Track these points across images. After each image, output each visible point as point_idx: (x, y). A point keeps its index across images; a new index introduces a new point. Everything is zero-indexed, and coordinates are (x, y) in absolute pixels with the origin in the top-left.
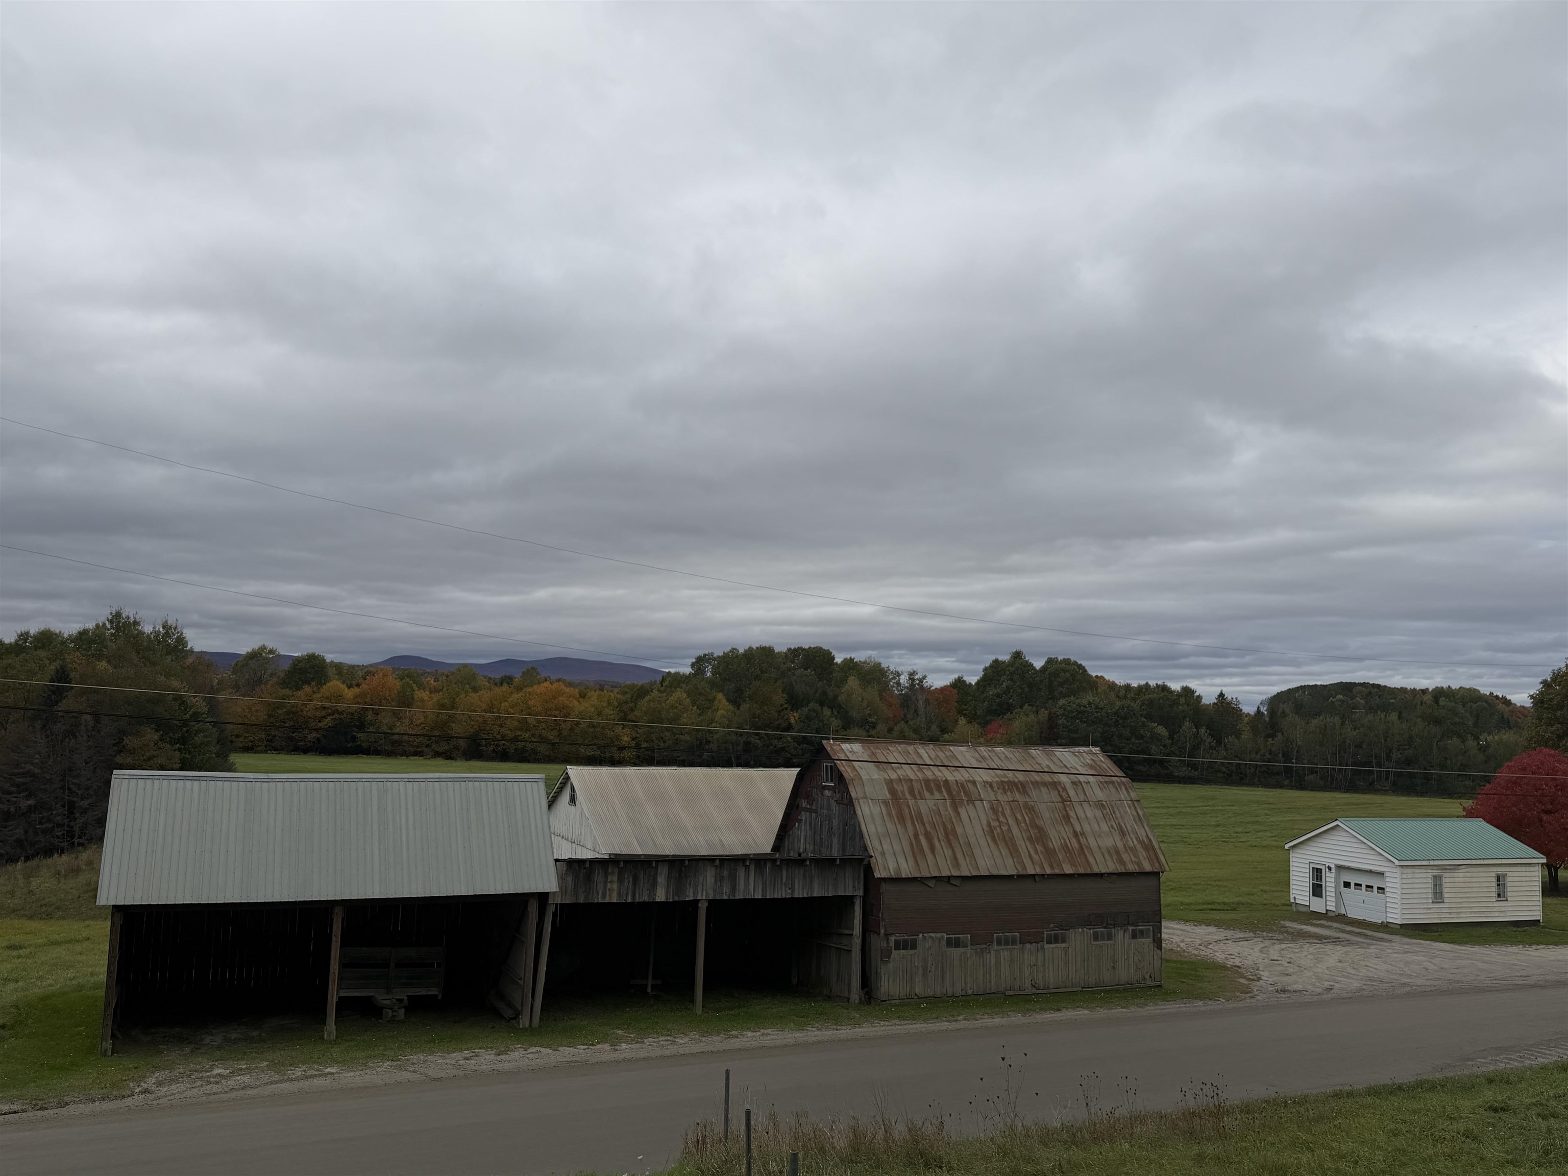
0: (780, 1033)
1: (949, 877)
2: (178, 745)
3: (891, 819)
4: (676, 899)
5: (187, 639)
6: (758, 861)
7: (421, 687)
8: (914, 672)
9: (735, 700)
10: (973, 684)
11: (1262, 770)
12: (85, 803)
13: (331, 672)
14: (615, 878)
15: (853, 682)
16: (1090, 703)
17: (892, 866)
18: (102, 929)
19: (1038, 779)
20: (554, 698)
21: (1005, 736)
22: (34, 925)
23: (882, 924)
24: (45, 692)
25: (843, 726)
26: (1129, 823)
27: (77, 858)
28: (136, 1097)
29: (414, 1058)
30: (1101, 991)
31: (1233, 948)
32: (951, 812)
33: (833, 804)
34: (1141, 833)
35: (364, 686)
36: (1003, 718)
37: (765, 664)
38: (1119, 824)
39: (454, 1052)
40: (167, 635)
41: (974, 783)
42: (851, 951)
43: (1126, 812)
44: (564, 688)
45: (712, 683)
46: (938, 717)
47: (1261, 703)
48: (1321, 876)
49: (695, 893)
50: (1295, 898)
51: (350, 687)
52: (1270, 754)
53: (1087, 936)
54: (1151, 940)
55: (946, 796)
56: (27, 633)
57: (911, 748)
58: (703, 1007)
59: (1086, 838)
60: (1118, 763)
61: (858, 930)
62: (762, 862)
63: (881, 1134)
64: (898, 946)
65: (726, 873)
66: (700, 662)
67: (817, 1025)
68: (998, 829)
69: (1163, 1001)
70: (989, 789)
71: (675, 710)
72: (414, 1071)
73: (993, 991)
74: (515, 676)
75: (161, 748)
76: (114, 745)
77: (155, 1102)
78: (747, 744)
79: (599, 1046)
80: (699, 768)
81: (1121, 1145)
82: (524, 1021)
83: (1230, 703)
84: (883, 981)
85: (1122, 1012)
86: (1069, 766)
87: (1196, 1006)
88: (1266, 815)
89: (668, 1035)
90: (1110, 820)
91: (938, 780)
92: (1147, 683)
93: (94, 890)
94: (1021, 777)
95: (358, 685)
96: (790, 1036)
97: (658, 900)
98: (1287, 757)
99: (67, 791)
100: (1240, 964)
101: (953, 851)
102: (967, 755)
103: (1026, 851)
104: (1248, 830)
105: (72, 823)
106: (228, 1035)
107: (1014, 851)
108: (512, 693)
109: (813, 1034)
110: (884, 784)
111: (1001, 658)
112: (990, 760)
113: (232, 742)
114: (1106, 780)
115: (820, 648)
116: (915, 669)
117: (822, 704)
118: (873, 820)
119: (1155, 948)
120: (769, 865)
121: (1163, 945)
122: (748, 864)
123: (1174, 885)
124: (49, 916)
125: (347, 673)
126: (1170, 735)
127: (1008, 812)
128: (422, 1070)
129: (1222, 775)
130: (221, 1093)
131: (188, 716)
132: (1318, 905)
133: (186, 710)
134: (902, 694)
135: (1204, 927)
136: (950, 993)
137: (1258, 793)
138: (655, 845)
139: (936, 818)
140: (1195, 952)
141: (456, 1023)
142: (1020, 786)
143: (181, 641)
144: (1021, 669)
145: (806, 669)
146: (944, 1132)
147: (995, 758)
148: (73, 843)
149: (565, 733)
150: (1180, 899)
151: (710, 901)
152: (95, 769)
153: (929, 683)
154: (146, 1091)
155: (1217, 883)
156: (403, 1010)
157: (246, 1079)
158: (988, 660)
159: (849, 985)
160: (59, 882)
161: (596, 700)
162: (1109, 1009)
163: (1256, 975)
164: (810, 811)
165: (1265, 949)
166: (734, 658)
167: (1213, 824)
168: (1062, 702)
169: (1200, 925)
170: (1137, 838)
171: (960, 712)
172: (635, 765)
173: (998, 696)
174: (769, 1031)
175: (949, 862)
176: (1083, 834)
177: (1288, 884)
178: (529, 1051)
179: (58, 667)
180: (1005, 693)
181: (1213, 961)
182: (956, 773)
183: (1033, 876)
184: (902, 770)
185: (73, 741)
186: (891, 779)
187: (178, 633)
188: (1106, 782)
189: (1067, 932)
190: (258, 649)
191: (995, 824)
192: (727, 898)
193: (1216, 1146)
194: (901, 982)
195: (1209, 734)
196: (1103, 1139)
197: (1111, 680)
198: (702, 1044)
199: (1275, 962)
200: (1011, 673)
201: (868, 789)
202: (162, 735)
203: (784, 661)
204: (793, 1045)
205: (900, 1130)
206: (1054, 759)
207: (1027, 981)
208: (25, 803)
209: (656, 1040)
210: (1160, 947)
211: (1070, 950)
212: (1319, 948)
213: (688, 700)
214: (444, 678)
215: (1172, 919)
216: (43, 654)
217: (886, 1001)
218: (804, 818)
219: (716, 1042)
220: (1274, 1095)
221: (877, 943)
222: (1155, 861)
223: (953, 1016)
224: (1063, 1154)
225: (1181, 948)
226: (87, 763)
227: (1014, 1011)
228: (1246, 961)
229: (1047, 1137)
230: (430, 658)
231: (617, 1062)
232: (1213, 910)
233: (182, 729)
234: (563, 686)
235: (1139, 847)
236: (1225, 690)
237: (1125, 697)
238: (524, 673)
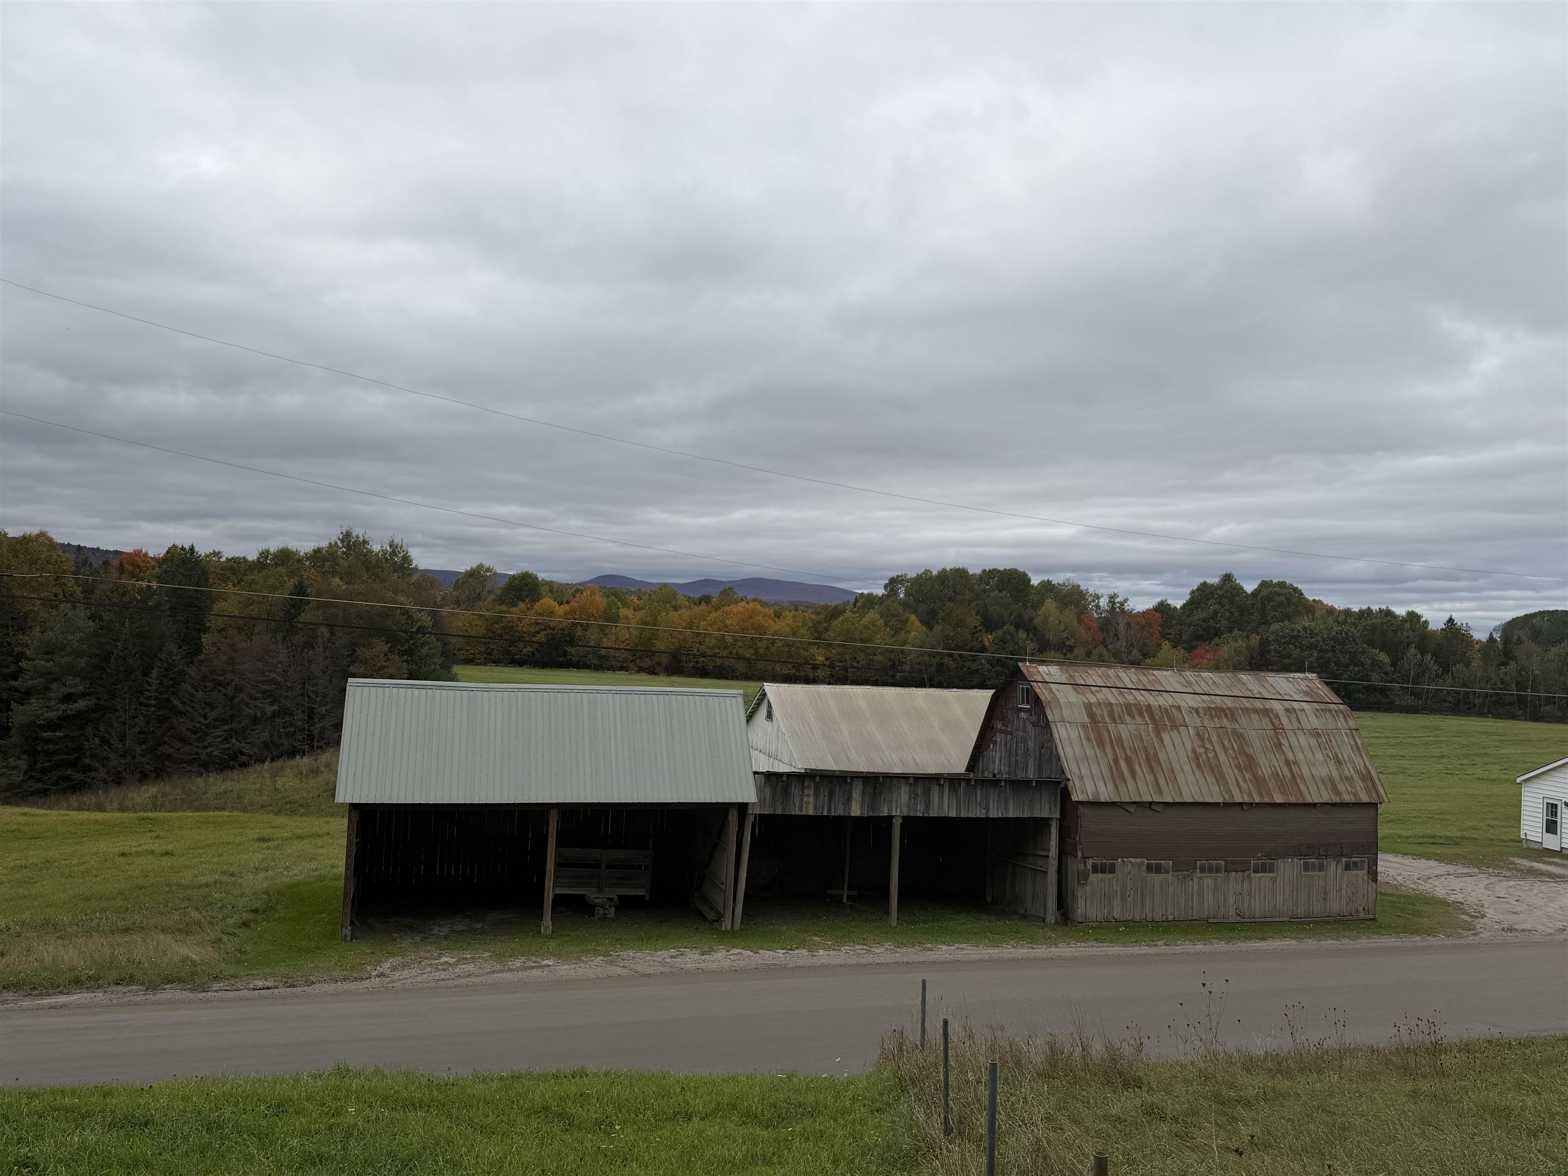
0: (975, 948)
1: (1151, 803)
2: (406, 657)
3: (1089, 742)
4: (871, 814)
5: (412, 557)
6: (953, 781)
7: (625, 605)
8: (1115, 595)
9: (928, 623)
10: (1179, 607)
11: (1492, 699)
12: (323, 710)
13: (544, 590)
14: (812, 792)
15: (1050, 605)
16: (1305, 628)
17: (1090, 789)
18: (341, 825)
19: (1248, 705)
20: (751, 617)
21: (1212, 661)
22: (281, 820)
23: (1079, 847)
24: (285, 606)
25: (1039, 649)
26: (1346, 752)
27: (316, 760)
28: (373, 980)
29: (624, 954)
30: (1311, 922)
31: (1455, 883)
32: (1154, 738)
33: (1029, 727)
34: (1359, 762)
35: (573, 604)
36: (1210, 643)
37: (959, 586)
38: (1335, 753)
39: (661, 950)
40: (393, 553)
41: (1179, 708)
42: (1047, 872)
43: (1343, 741)
44: (760, 608)
45: (905, 605)
46: (1139, 642)
47: (1494, 630)
48: (1556, 812)
49: (890, 809)
50: (1526, 834)
51: (560, 604)
52: (1502, 683)
53: (1297, 867)
54: (1365, 872)
55: (1149, 722)
56: (267, 551)
57: (1111, 672)
58: (898, 919)
59: (1299, 767)
60: (1336, 691)
61: (1054, 851)
62: (956, 782)
63: (1078, 1050)
64: (1095, 869)
65: (920, 791)
66: (893, 583)
67: (1012, 942)
68: (1204, 756)
69: (1378, 934)
70: (1195, 715)
71: (869, 631)
72: (624, 967)
73: (1195, 918)
74: (713, 596)
75: (389, 660)
76: (348, 656)
77: (390, 985)
78: (940, 665)
79: (797, 951)
80: (892, 688)
81: (1329, 1076)
82: (726, 924)
83: (1459, 630)
84: (1079, 903)
85: (1332, 944)
86: (1282, 693)
87: (1413, 941)
88: (1496, 746)
89: (864, 945)
90: (1326, 749)
91: (1140, 705)
92: (1369, 608)
93: (331, 790)
94: (1229, 703)
95: (568, 602)
96: (985, 951)
97: (853, 814)
98: (1521, 686)
99: (306, 698)
100: (1462, 900)
101: (1155, 777)
102: (1172, 680)
103: (1233, 778)
104: (1475, 763)
105: (312, 728)
106: (454, 927)
107: (1220, 779)
108: (710, 612)
109: (1007, 951)
110: (1082, 707)
111: (1210, 581)
112: (1197, 686)
113: (454, 654)
114: (1323, 707)
115: (1016, 570)
116: (1116, 592)
117: (1017, 627)
118: (1071, 743)
119: (1370, 881)
120: (963, 784)
121: (1379, 878)
122: (942, 783)
123: (1392, 817)
124: (293, 813)
125: (559, 591)
126: (1392, 662)
127: (1215, 738)
128: (632, 966)
129: (1447, 705)
130: (449, 979)
131: (414, 630)
132: (1551, 842)
133: (412, 624)
134: (1101, 617)
135: (1423, 861)
136: (1149, 918)
137: (1487, 724)
138: (849, 760)
139: (1137, 744)
140: (1413, 886)
141: (662, 922)
142: (1228, 713)
143: (406, 559)
144: (1231, 593)
145: (1001, 591)
146: (1143, 1054)
147: (1202, 684)
148: (313, 746)
149: (761, 651)
150: (1398, 832)
151: (904, 818)
152: (331, 678)
153: (1131, 606)
154: (381, 975)
155: (1438, 816)
156: (614, 908)
157: (471, 967)
158: (1195, 583)
159: (1045, 906)
160: (301, 782)
161: (791, 620)
162: (1319, 941)
163: (1479, 912)
164: (1005, 732)
165: (1491, 886)
166: (927, 580)
167: (1437, 755)
168: (1275, 627)
169: (1420, 859)
170: (1355, 768)
171: (1164, 636)
172: (829, 684)
173: (1204, 621)
174: (964, 946)
175: (1150, 788)
176: (1296, 762)
177: (1518, 819)
178: (732, 952)
179: (297, 583)
180: (1212, 618)
181: (1433, 896)
182: (1159, 698)
183: (1241, 804)
184: (1102, 694)
185: (311, 651)
186: (1090, 702)
187: (404, 551)
188: (1322, 710)
189: (1276, 862)
190: (477, 568)
191: (1201, 750)
192: (921, 815)
193: (1432, 1083)
194: (1099, 906)
195: (1435, 662)
196: (1310, 1070)
197: (1330, 605)
198: (897, 955)
199: (1502, 899)
200: (1219, 596)
201: (1066, 713)
202: (391, 647)
203: (979, 583)
204: (988, 961)
205: (1097, 1049)
206: (1267, 685)
207: (1231, 910)
208: (271, 709)
209: (853, 948)
210: (1375, 880)
211: (1278, 880)
212: (1551, 887)
213: (881, 620)
214: (647, 596)
215: (1386, 852)
216: (282, 570)
217: (1083, 922)
218: (998, 740)
219: (911, 954)
220: (1497, 1036)
221: (1074, 865)
222: (1373, 791)
223: (1152, 941)
224: (1268, 1082)
225: (1398, 881)
226: (324, 673)
227: (1217, 938)
228: (1469, 897)
229: (1250, 1064)
230: (633, 578)
231: (815, 967)
232: (1433, 843)
233: (409, 642)
234: (758, 606)
235: (1356, 777)
236: (1455, 616)
237: (1345, 623)
238: (721, 592)
